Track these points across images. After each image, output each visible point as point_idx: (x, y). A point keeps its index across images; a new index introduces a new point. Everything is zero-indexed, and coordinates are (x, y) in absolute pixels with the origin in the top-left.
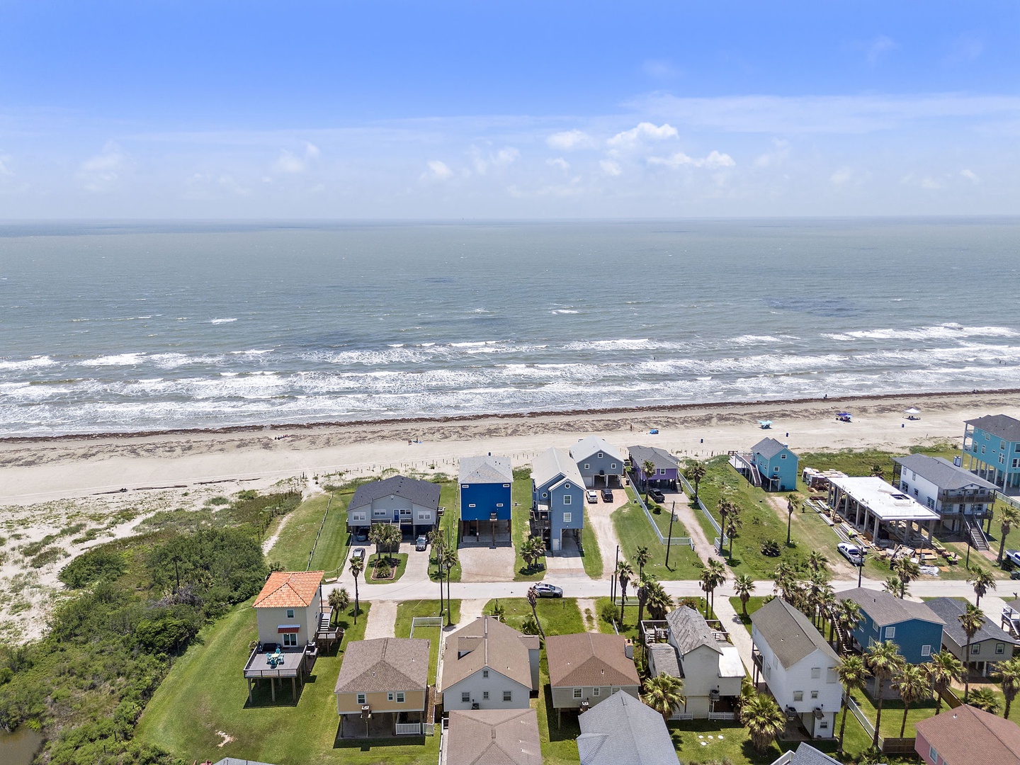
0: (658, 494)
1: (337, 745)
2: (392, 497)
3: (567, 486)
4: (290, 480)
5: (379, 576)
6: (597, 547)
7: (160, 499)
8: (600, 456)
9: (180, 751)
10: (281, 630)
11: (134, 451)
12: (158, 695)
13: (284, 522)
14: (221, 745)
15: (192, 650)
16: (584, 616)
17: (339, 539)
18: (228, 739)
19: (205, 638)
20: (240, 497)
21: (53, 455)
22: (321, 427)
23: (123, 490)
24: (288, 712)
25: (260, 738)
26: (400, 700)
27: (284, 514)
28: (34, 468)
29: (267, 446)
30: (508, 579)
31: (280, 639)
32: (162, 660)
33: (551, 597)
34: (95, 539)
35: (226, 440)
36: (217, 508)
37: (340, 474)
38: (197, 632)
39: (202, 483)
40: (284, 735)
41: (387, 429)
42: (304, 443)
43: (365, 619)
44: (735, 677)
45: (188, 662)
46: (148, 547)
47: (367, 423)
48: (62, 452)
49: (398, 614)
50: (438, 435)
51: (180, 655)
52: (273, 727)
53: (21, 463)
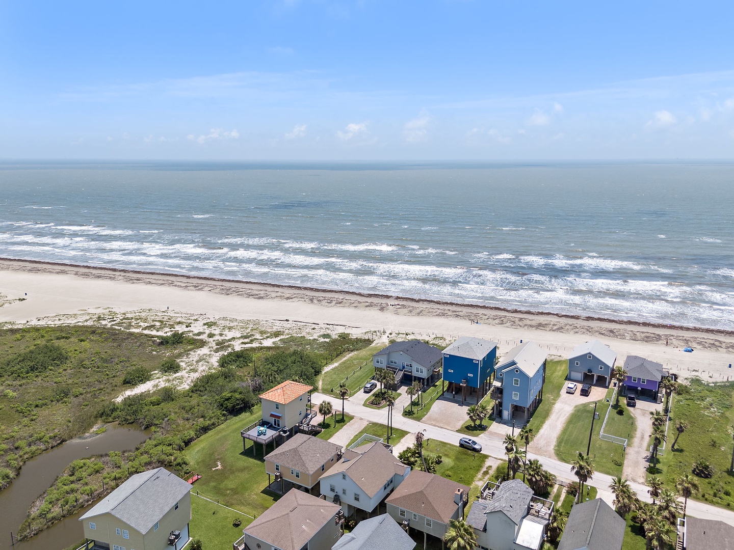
0: (633, 399)
1: (264, 492)
2: (401, 353)
3: (517, 371)
4: (375, 332)
5: (372, 403)
6: (541, 426)
7: (299, 329)
8: (590, 357)
9: (195, 465)
10: (272, 415)
11: (312, 300)
12: (210, 433)
13: (348, 356)
14: (214, 469)
15: (244, 415)
16: (484, 469)
17: (370, 373)
18: (219, 467)
19: (254, 411)
20: (339, 336)
21: (274, 295)
22: (425, 303)
23: (287, 320)
24: (257, 464)
25: (233, 472)
26: (297, 476)
27: (352, 351)
28: (261, 301)
29: (382, 309)
30: (453, 429)
31: (272, 420)
32: (224, 415)
33: (470, 450)
34: (252, 344)
35: (364, 301)
36: (322, 340)
37: (406, 334)
38: (253, 406)
39: (328, 324)
40: (244, 476)
41: (465, 310)
42: (405, 311)
43: (343, 426)
44: (527, 547)
45: (237, 421)
46: (270, 353)
47: (457, 304)
48: (279, 294)
49: (363, 429)
50: (497, 321)
51: (235, 416)
52: (242, 470)
53: (257, 297)
